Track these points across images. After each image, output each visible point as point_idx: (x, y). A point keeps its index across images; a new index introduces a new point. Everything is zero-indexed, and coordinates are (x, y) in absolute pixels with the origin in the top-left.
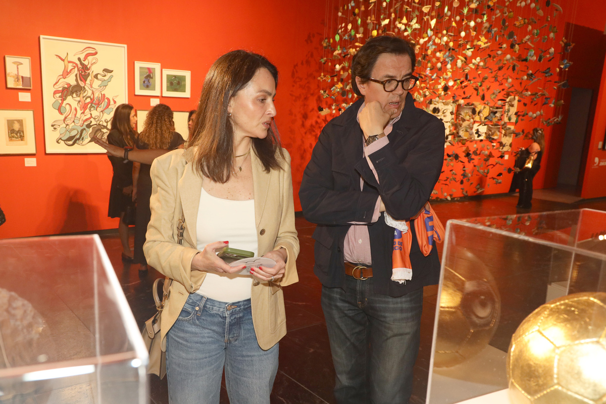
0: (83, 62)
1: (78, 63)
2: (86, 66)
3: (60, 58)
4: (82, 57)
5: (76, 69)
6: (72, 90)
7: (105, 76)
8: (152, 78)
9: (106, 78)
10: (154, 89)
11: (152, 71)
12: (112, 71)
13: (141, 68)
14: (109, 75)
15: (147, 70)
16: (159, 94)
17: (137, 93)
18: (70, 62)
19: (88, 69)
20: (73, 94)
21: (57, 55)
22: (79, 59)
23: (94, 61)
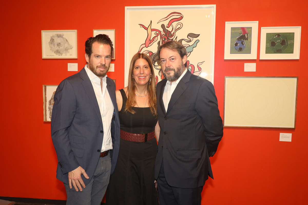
0: (167, 29)
1: (161, 30)
2: (170, 32)
3: (143, 26)
4: (166, 23)
5: (159, 37)
6: (154, 58)
7: (190, 41)
8: (247, 39)
9: (191, 44)
10: (249, 52)
11: (247, 31)
12: (199, 35)
13: (233, 29)
14: (195, 39)
15: (241, 31)
16: (255, 58)
17: (226, 58)
18: (152, 30)
19: (172, 36)
20: (155, 63)
21: (140, 25)
22: (163, 26)
23: (179, 26)
